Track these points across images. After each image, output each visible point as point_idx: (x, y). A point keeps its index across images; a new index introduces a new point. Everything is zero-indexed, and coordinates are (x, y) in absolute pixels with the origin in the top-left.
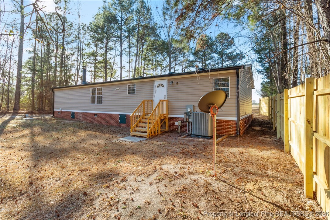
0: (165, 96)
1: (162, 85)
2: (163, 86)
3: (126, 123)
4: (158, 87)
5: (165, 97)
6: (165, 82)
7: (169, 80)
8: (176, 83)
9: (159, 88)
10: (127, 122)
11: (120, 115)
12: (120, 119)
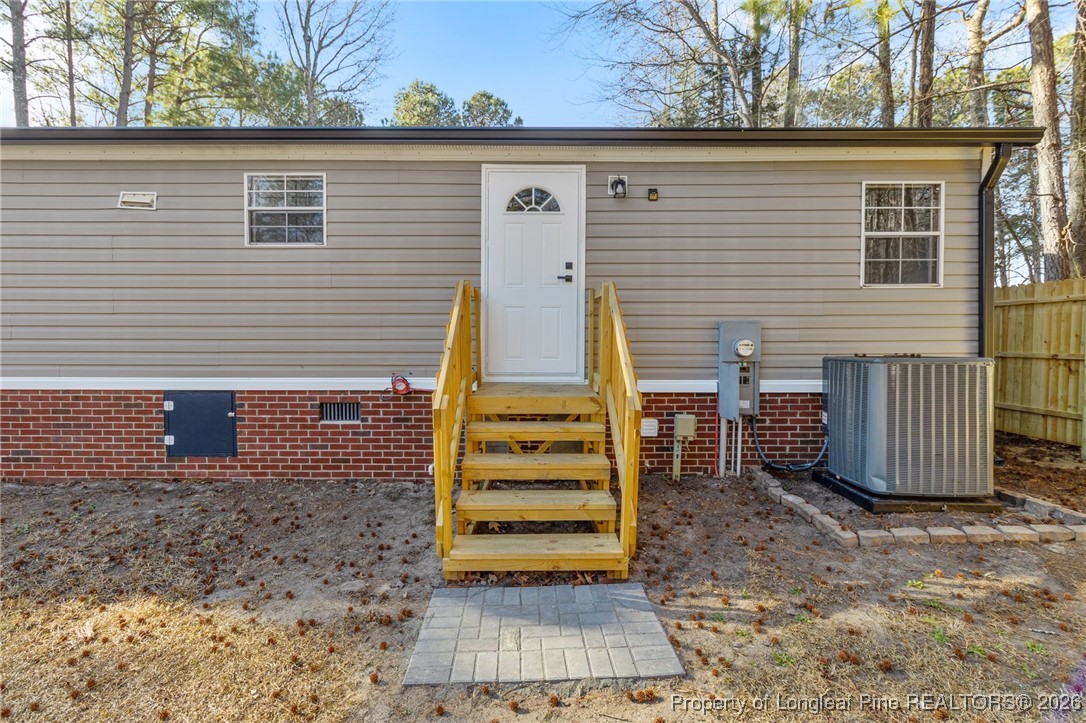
0: (569, 266)
1: (543, 195)
2: (554, 207)
3: (234, 454)
4: (514, 207)
5: (568, 272)
6: (568, 184)
7: (593, 168)
8: (643, 191)
9: (524, 217)
10: (243, 447)
11: (168, 395)
12: (170, 423)
